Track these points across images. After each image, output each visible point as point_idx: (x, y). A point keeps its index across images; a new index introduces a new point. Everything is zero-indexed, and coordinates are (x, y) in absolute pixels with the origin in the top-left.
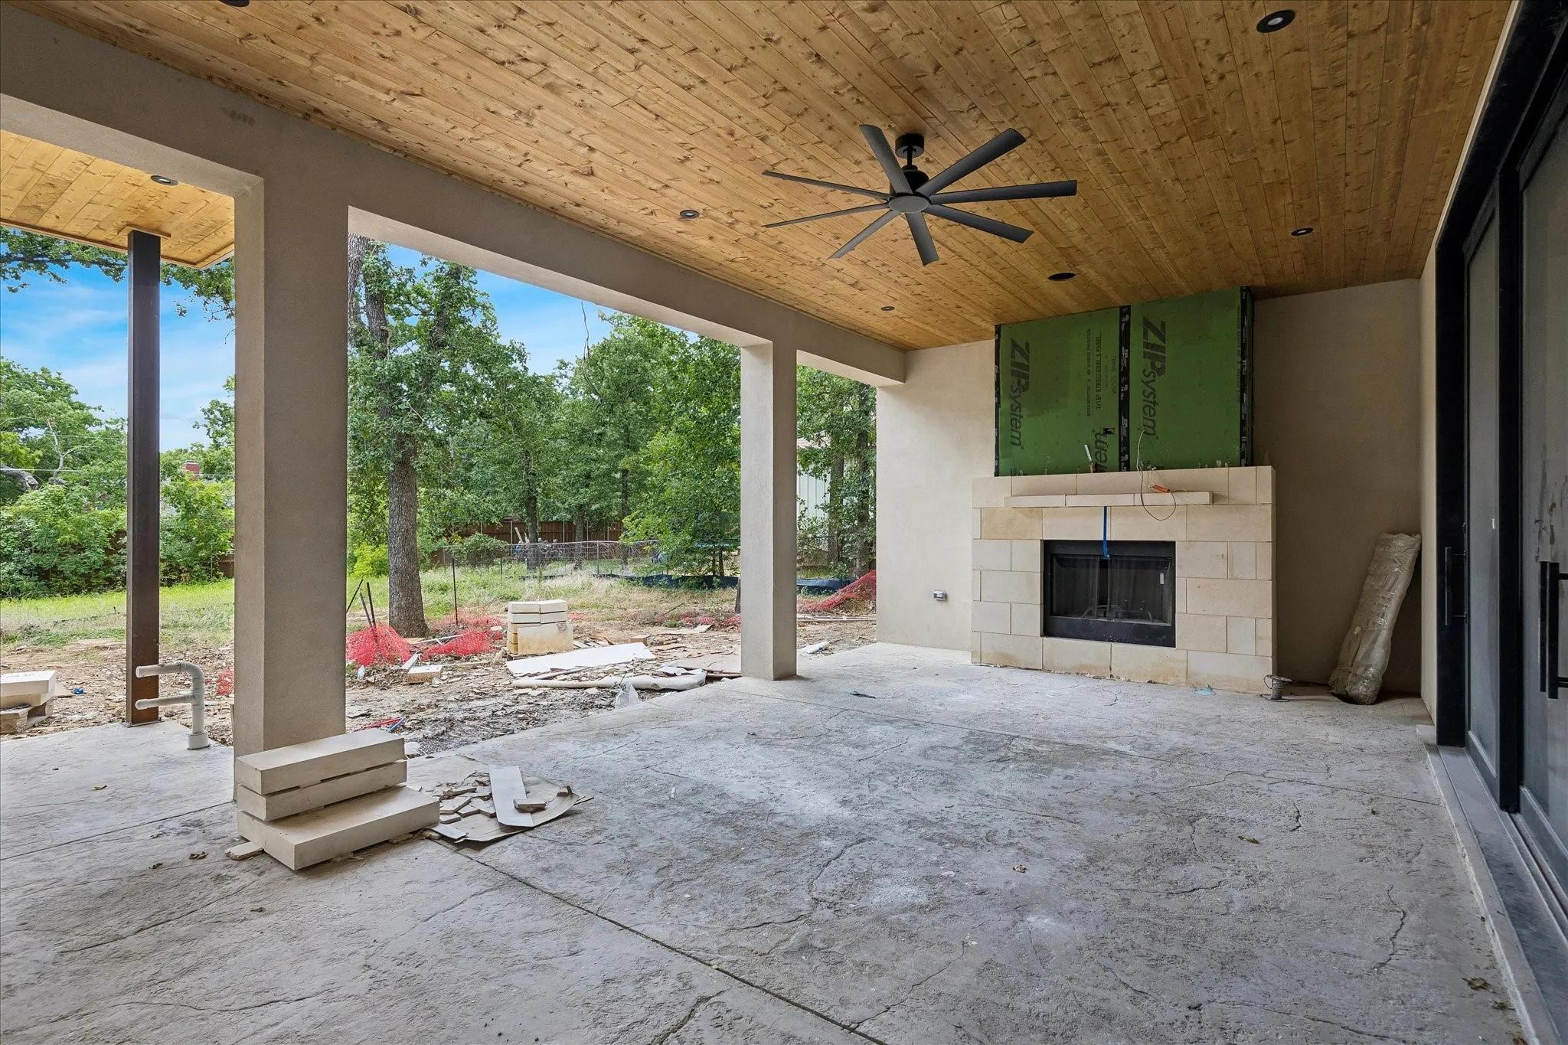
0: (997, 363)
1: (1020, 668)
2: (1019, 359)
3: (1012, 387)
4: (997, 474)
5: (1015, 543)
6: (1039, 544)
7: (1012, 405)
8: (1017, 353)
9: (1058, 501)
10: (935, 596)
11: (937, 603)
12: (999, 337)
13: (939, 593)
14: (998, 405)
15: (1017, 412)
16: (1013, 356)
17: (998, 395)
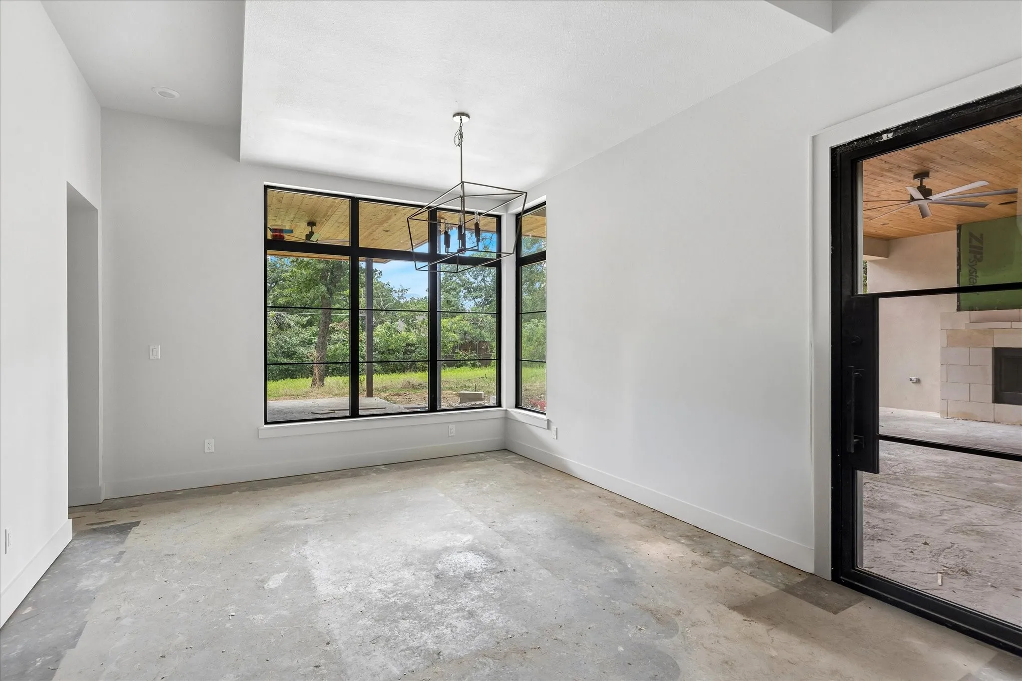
0: (959, 245)
1: (976, 421)
2: (975, 243)
3: (970, 260)
4: (959, 309)
5: (972, 349)
6: (991, 350)
7: (970, 271)
8: (973, 240)
9: (1007, 325)
10: (911, 380)
11: (912, 384)
12: (960, 231)
13: (914, 378)
14: (959, 271)
15: (974, 274)
16: (970, 242)
17: (959, 264)
